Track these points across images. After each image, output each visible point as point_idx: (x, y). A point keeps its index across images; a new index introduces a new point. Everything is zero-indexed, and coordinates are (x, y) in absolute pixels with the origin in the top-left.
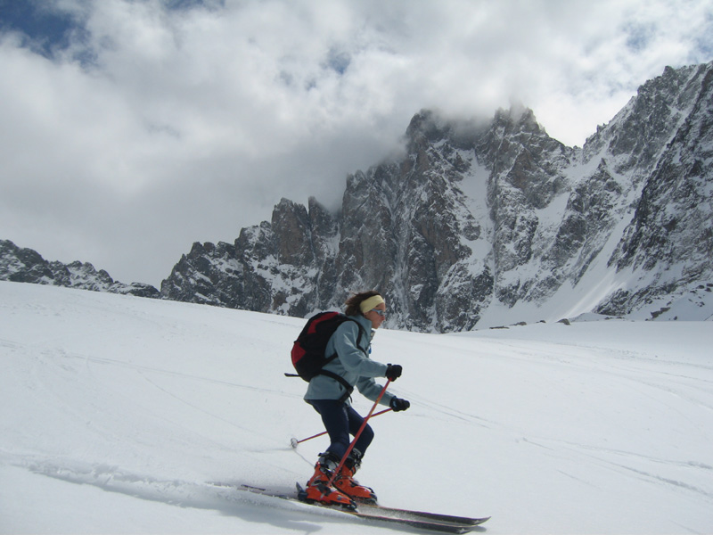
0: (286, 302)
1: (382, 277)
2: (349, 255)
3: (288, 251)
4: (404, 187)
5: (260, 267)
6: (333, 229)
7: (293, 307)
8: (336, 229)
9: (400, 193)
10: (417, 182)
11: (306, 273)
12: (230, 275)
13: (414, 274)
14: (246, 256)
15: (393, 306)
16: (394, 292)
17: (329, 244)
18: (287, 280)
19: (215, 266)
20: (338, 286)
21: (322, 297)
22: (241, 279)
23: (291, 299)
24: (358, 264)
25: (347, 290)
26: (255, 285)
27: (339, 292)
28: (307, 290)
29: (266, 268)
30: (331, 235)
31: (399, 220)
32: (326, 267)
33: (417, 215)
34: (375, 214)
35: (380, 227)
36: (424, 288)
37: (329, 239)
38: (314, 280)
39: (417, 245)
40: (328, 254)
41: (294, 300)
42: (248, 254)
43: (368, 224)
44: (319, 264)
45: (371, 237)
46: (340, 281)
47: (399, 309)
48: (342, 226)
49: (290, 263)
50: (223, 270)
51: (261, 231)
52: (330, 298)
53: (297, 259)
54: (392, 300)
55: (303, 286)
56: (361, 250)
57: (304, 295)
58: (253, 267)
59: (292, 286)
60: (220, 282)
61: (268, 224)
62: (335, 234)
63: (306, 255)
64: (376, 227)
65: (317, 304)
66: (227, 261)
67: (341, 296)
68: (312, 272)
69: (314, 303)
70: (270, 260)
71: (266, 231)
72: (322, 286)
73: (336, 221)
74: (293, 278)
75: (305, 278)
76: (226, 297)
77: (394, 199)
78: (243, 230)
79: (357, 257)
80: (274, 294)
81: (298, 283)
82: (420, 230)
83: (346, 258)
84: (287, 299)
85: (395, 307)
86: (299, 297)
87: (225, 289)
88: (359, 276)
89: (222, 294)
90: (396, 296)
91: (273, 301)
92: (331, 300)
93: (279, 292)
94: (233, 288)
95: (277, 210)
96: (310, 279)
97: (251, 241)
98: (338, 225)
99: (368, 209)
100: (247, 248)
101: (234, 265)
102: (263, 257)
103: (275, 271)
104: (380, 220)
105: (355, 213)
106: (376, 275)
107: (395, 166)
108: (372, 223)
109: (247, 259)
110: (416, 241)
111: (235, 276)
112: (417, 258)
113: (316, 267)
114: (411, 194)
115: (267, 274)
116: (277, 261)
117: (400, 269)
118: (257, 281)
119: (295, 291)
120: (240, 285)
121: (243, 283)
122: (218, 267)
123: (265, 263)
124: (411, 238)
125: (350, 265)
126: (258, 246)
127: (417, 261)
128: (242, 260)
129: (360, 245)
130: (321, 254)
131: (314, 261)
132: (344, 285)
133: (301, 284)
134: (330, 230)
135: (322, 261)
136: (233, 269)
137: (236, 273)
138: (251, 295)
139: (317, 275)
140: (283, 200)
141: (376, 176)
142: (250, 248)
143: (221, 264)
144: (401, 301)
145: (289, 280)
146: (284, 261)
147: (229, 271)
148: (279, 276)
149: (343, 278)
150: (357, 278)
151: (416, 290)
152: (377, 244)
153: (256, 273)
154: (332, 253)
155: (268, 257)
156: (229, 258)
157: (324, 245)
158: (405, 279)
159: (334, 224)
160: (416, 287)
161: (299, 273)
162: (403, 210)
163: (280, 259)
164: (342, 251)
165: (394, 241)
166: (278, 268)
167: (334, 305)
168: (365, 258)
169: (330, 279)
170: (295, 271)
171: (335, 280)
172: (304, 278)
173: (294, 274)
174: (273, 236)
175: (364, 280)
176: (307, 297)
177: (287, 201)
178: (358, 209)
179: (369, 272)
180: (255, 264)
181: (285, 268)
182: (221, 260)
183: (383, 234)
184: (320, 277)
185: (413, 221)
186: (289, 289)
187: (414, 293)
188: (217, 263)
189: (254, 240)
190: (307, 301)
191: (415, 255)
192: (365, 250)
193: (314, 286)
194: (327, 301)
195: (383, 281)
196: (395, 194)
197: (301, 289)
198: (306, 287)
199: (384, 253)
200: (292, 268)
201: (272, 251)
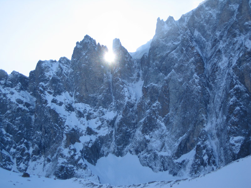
0: (80, 142)
1: (191, 126)
2: (153, 100)
3: (86, 90)
4: (221, 37)
5: (54, 101)
6: (135, 75)
7: (86, 147)
8: (139, 76)
9: (216, 42)
10: (237, 31)
11: (103, 114)
12: (21, 106)
13: (234, 124)
14: (40, 88)
15: (206, 158)
16: (207, 142)
17: (130, 88)
18: (82, 119)
19: (5, 95)
20: (138, 132)
21: (118, 143)
22: (32, 112)
23: (85, 139)
24: (163, 112)
25: (147, 137)
26: (47, 120)
27: (138, 139)
28: (104, 132)
29: (61, 104)
30: (133, 80)
31: (215, 68)
32: (125, 111)
33: (240, 62)
34: (188, 60)
35: (192, 73)
36: (245, 141)
37: (130, 84)
38: (111, 123)
39: (238, 93)
40: (129, 98)
41: (88, 140)
42: (43, 87)
43: (179, 70)
44: (118, 108)
45: (181, 83)
46: (141, 127)
47: (214, 162)
48: (145, 73)
49: (86, 103)
50: (13, 100)
51: (60, 67)
52: (126, 145)
53: (95, 99)
54: (204, 151)
55: (99, 128)
56: (168, 96)
57: (99, 137)
58: (46, 101)
59: (86, 126)
60: (8, 112)
61: (68, 60)
62: (138, 80)
63: (105, 97)
64: (188, 74)
65: (112, 149)
66: (19, 92)
67: (140, 143)
68: (110, 115)
69: (109, 147)
70: (65, 97)
71: (64, 67)
72: (119, 131)
73: (139, 68)
74: (88, 118)
75: (102, 120)
76: (13, 129)
77: (209, 48)
78: (40, 63)
79: (163, 103)
80: (66, 130)
81: (93, 124)
82: (242, 79)
83: (149, 104)
84: (81, 139)
85: (209, 159)
86: (94, 138)
87: (13, 119)
88: (163, 124)
89: (8, 125)
90: (209, 146)
91: (65, 138)
92: (128, 147)
93: (73, 129)
94: (22, 120)
95: (79, 46)
96: (108, 121)
97: (47, 74)
98: (141, 72)
99: (179, 56)
100: (42, 81)
101: (27, 96)
102: (59, 93)
103: (70, 108)
104: (193, 67)
105: (163, 59)
106: (184, 123)
107: (211, 16)
108: (183, 68)
109: (42, 92)
110: (237, 89)
111: (25, 108)
112: (238, 108)
113: (115, 110)
114: (230, 43)
115: (61, 110)
116: (73, 99)
117: (214, 119)
118: (49, 116)
119: (90, 131)
120: (30, 118)
121: (33, 117)
122: (9, 96)
123: (59, 98)
124: (232, 86)
125: (154, 111)
126: (54, 81)
127: (239, 111)
128: (35, 93)
129: (166, 91)
130: (122, 97)
131: (113, 103)
132: (144, 131)
133: (97, 125)
134: (132, 76)
135: (121, 105)
136: (25, 100)
137: (27, 105)
138: (41, 130)
139: (115, 118)
140: (87, 37)
141: (188, 25)
142: (46, 81)
143: (12, 93)
144: (216, 153)
145: (84, 119)
146: (80, 99)
147: (20, 101)
148: (74, 114)
149: (145, 124)
150: (161, 126)
151: (236, 142)
152: (188, 91)
153: (49, 107)
154: (133, 98)
155: (63, 94)
156: (21, 89)
157: (126, 89)
158: (222, 130)
159: (136, 71)
160: (236, 138)
161: (95, 114)
162: (220, 59)
163: (76, 97)
164: (144, 96)
165: (208, 89)
166: (74, 105)
167: (131, 152)
168: (171, 105)
169: (129, 125)
170: (91, 112)
171: (135, 126)
172: (100, 119)
173: (90, 114)
174: (71, 73)
175: (168, 129)
176: (102, 140)
177: (91, 39)
178: (167, 55)
179: (175, 121)
180: (49, 98)
181: (80, 106)
182: (13, 90)
183: (196, 80)
184: (118, 121)
185: (235, 68)
186: (83, 128)
187: (234, 145)
188: (7, 92)
189: (50, 74)
190: (102, 143)
191: (235, 104)
192: (172, 97)
193: (111, 129)
194: (124, 147)
195: (193, 131)
196: (209, 44)
197: (96, 131)
198: (102, 129)
199: (196, 100)
200: (88, 108)
201: (68, 88)
